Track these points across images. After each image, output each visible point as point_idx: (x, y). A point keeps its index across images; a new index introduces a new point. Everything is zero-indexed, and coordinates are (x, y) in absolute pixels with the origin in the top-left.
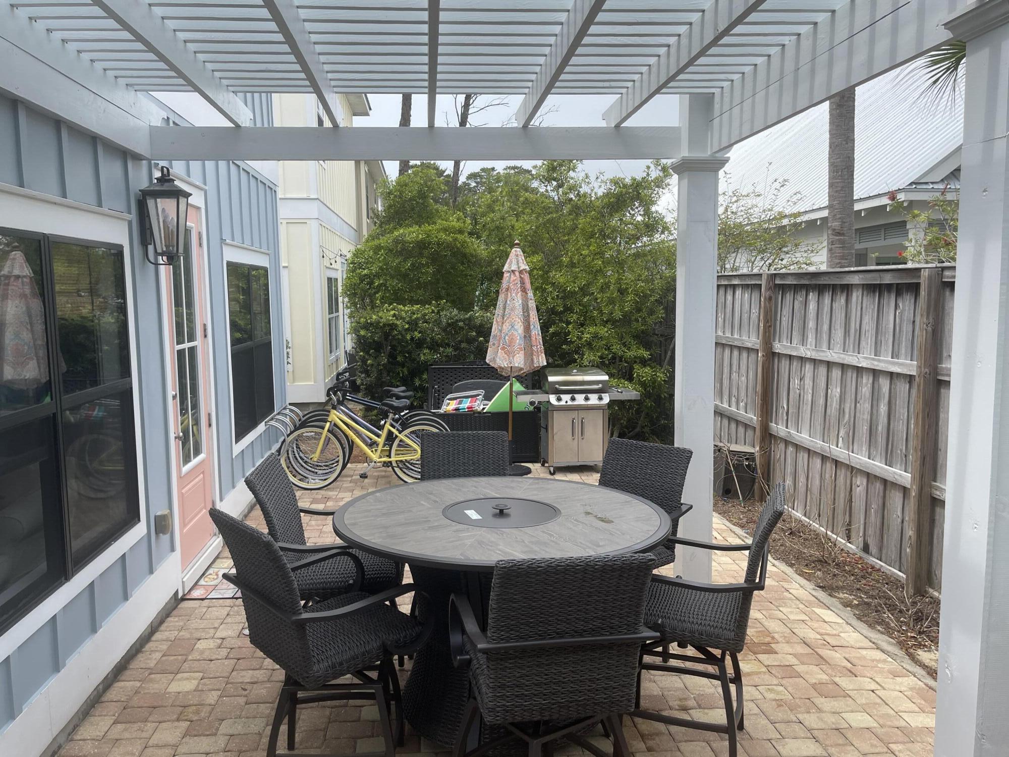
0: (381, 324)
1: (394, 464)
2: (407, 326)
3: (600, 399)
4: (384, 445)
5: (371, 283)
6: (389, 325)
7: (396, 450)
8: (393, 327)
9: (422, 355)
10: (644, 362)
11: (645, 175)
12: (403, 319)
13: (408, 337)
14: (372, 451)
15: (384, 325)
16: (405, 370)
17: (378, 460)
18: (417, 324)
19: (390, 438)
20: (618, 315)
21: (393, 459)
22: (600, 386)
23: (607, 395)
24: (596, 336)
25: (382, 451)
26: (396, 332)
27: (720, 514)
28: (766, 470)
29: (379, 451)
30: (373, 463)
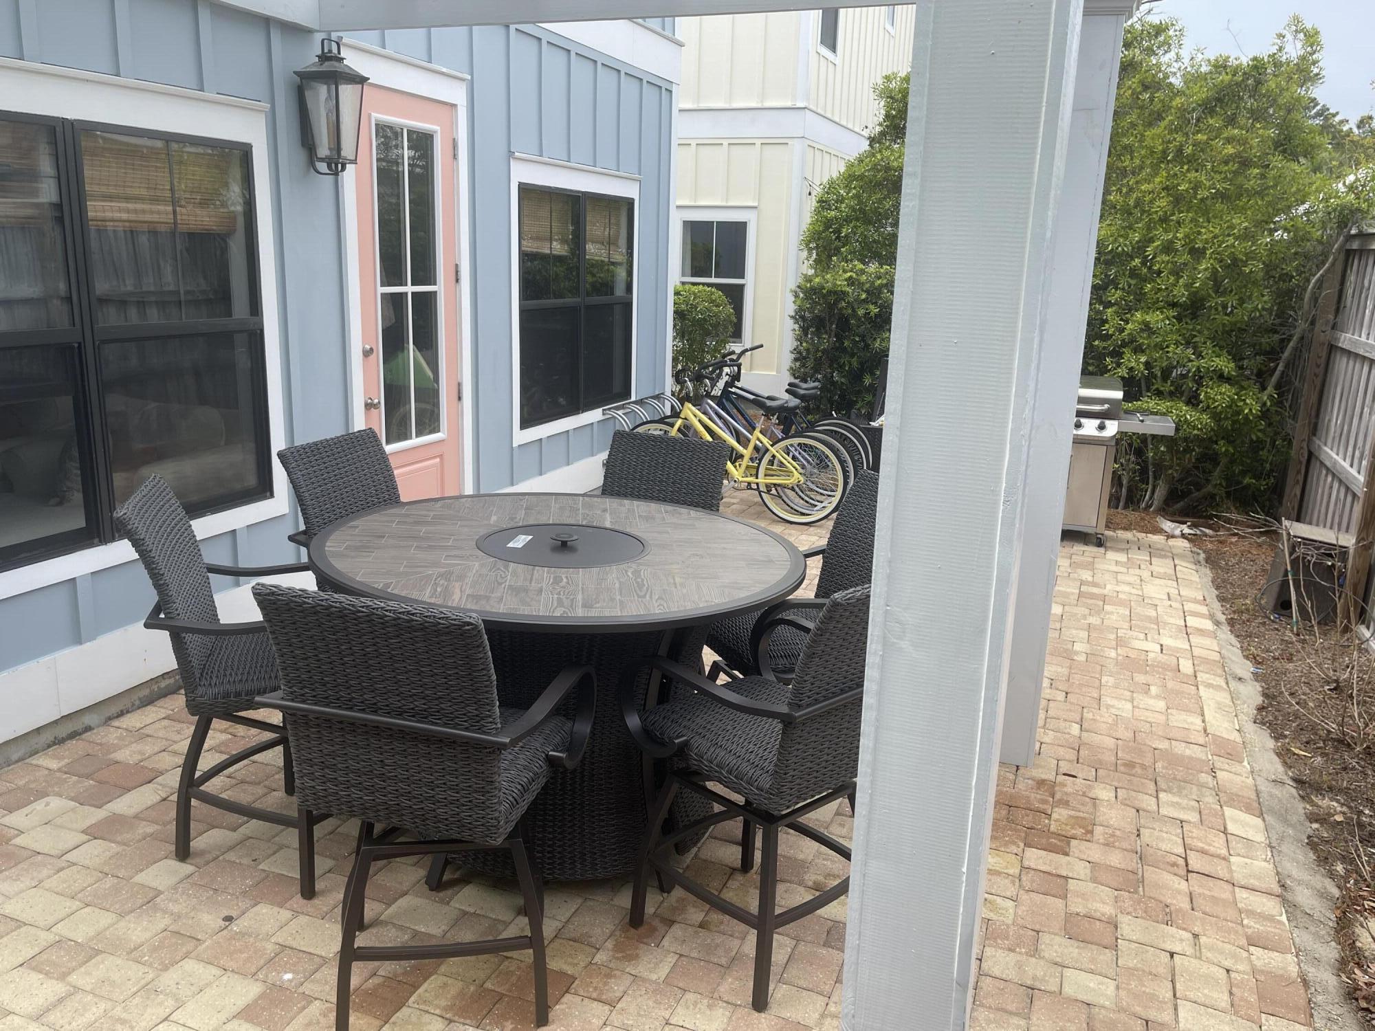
0: (824, 291)
1: (762, 488)
2: (864, 296)
3: (1102, 427)
4: (752, 459)
5: (838, 231)
6: (835, 293)
7: (767, 469)
8: (840, 295)
9: (878, 340)
10: (1222, 377)
11: (1274, 50)
12: (861, 284)
13: (861, 312)
14: (735, 467)
15: (830, 292)
16: (855, 362)
17: (741, 479)
18: (880, 292)
19: (760, 451)
20: (1181, 294)
21: (761, 480)
22: (1106, 406)
23: (1116, 423)
24: (1147, 327)
25: (748, 467)
26: (844, 304)
27: (1238, 636)
28: (1364, 579)
29: (743, 467)
30: (733, 483)
